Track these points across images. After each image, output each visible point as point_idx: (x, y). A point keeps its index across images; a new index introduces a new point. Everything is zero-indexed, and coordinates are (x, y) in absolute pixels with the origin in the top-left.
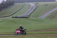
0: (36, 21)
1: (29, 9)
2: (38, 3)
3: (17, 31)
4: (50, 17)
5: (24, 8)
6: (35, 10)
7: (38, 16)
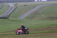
0: (16, 21)
1: (8, 9)
2: (17, 4)
3: (19, 31)
4: (29, 18)
5: (3, 8)
6: (14, 10)
7: (17, 16)
